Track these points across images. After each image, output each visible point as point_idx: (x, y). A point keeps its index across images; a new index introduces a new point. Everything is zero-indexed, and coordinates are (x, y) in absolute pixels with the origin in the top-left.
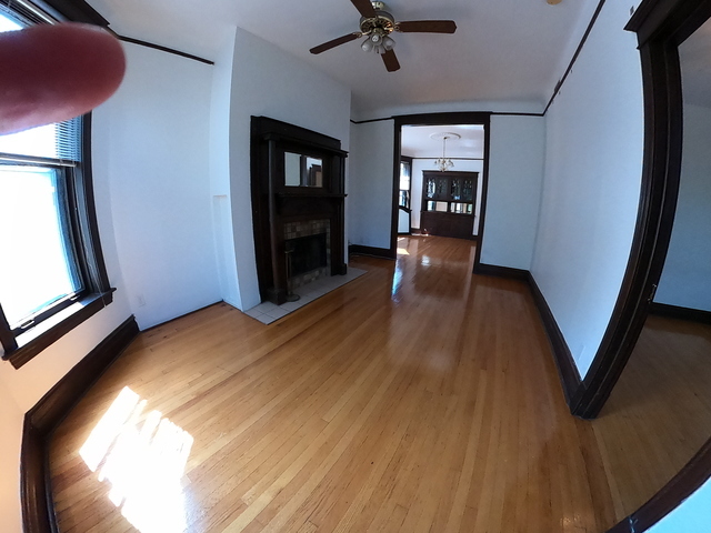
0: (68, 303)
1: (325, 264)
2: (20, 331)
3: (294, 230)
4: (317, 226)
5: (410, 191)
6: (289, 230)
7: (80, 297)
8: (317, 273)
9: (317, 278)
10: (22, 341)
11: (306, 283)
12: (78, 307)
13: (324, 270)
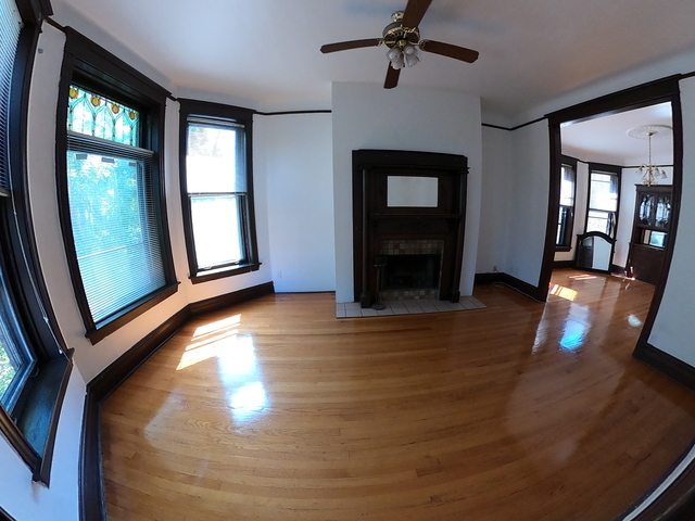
0: (234, 264)
1: (435, 286)
2: (203, 270)
3: (396, 247)
4: (428, 246)
5: (617, 213)
6: (391, 246)
7: (241, 262)
8: (422, 292)
9: (421, 297)
10: (199, 274)
11: (406, 298)
12: (238, 267)
13: (433, 292)
